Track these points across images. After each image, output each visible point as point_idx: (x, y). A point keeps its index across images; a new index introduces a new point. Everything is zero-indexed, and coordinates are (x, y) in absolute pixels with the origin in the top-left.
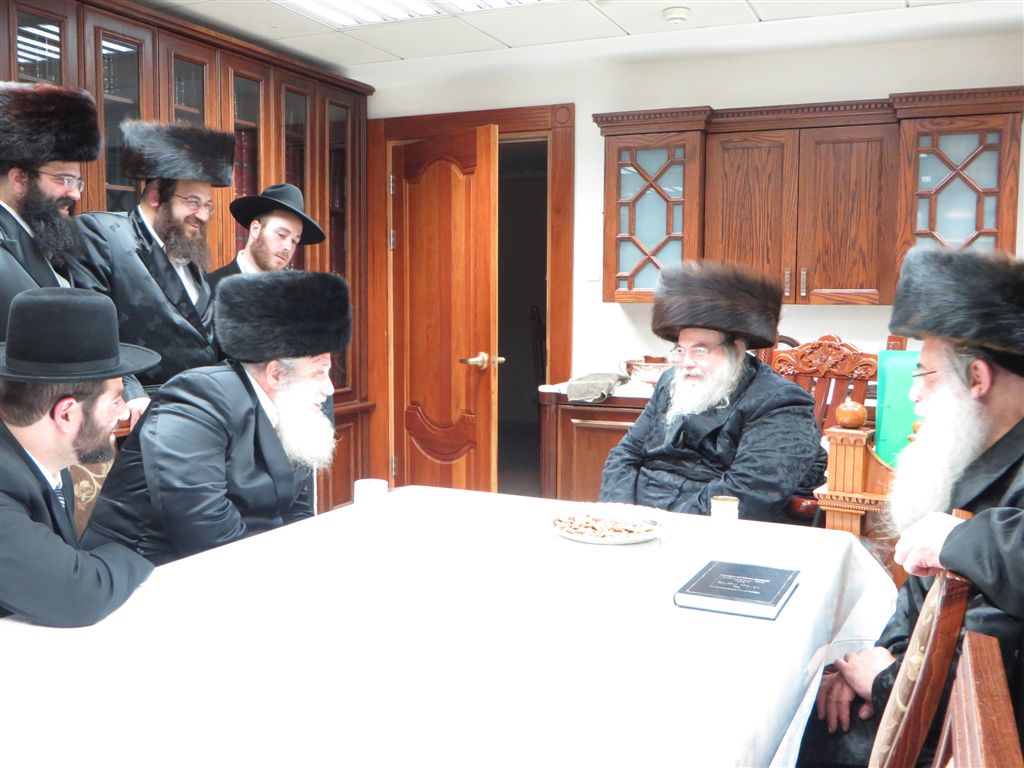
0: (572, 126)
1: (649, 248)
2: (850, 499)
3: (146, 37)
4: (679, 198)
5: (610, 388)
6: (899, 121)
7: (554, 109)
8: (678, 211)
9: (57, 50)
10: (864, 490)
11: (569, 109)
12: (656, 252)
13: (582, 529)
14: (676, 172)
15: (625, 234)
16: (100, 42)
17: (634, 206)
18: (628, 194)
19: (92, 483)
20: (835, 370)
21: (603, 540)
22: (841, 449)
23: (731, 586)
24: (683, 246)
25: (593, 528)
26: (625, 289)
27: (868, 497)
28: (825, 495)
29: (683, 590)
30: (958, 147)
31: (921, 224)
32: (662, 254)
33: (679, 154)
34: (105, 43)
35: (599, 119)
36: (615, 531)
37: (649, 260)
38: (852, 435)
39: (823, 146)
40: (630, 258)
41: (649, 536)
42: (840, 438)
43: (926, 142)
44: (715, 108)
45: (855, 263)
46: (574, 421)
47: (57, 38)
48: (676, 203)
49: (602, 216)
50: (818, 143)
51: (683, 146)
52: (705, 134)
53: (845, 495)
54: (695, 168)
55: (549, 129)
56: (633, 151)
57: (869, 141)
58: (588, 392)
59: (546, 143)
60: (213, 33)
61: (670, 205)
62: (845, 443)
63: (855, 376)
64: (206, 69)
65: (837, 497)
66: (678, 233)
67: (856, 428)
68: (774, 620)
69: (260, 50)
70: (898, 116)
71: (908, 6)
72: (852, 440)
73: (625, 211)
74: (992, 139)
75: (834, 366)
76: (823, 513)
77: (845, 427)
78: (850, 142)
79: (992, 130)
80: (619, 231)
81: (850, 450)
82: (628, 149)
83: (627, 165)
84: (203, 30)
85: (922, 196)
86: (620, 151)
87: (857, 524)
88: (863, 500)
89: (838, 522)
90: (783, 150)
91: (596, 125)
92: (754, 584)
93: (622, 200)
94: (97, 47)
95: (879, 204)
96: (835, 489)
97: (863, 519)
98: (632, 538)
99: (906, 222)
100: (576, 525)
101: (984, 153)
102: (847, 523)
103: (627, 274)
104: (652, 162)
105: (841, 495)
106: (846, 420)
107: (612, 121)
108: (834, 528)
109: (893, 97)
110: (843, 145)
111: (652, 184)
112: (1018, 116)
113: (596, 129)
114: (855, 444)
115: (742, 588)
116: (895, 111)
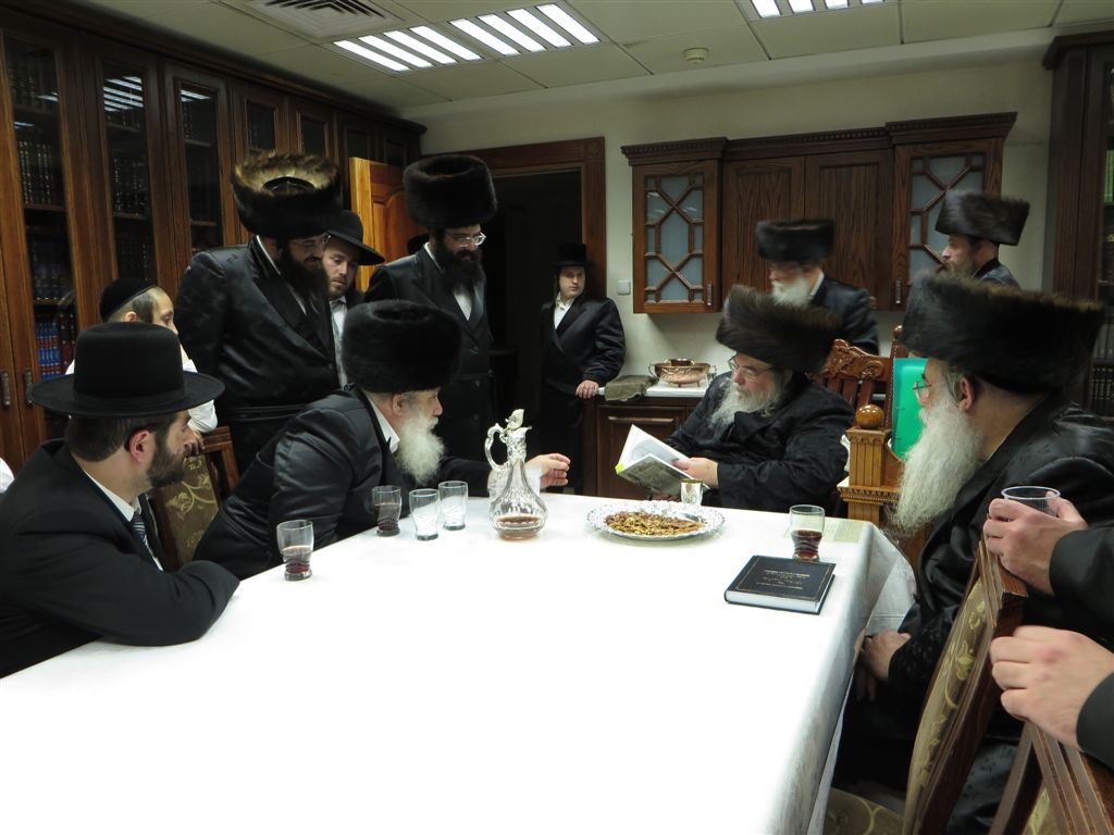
0: (603, 158)
1: (673, 265)
2: (870, 492)
3: (221, 87)
4: (700, 220)
5: (643, 389)
6: (894, 146)
7: (587, 142)
8: (698, 231)
9: (140, 99)
10: (883, 483)
11: (598, 144)
12: (679, 268)
13: (633, 527)
14: (697, 196)
15: (651, 253)
16: (179, 92)
17: (660, 227)
18: (653, 218)
19: (189, 495)
20: (845, 372)
21: (652, 537)
22: (862, 448)
23: (776, 582)
24: (703, 262)
25: (643, 526)
26: (653, 302)
27: (886, 490)
28: (847, 489)
29: (732, 588)
30: (946, 169)
31: (915, 239)
32: (685, 269)
33: (699, 180)
34: (184, 93)
35: (627, 151)
36: (663, 528)
37: (673, 276)
38: (872, 435)
39: (827, 171)
40: (657, 274)
41: (694, 533)
42: (860, 438)
43: (918, 165)
44: (730, 138)
45: (855, 274)
46: (611, 418)
47: (140, 89)
48: (696, 224)
49: (631, 237)
50: (824, 167)
51: (702, 173)
52: (722, 162)
53: (865, 488)
54: (713, 192)
55: (582, 161)
56: (658, 179)
57: (866, 165)
58: (622, 393)
59: (580, 172)
60: (281, 81)
61: (692, 226)
62: (865, 441)
63: (863, 377)
64: (276, 113)
65: (859, 491)
66: (699, 251)
67: (875, 428)
68: (818, 613)
69: (323, 95)
70: (894, 142)
71: (902, 43)
72: (871, 440)
73: (652, 232)
74: (977, 161)
75: (844, 368)
76: (845, 505)
77: (863, 427)
78: (851, 166)
79: (975, 154)
80: (646, 251)
81: (870, 449)
82: (653, 177)
83: (652, 191)
84: (271, 78)
85: (914, 213)
86: (646, 178)
87: (876, 514)
88: (882, 493)
89: (859, 512)
90: (790, 175)
91: (624, 156)
92: (796, 579)
93: (649, 223)
94: (178, 96)
95: (877, 222)
96: (856, 484)
97: (882, 509)
98: (679, 534)
99: (901, 236)
100: (627, 524)
101: (971, 174)
102: (867, 513)
103: (654, 288)
104: (676, 188)
105: (862, 488)
106: (866, 422)
107: (638, 153)
108: (855, 518)
109: (888, 124)
110: (844, 169)
111: (675, 208)
112: (1000, 139)
113: (624, 159)
114: (874, 444)
115: (787, 584)
116: (891, 137)
